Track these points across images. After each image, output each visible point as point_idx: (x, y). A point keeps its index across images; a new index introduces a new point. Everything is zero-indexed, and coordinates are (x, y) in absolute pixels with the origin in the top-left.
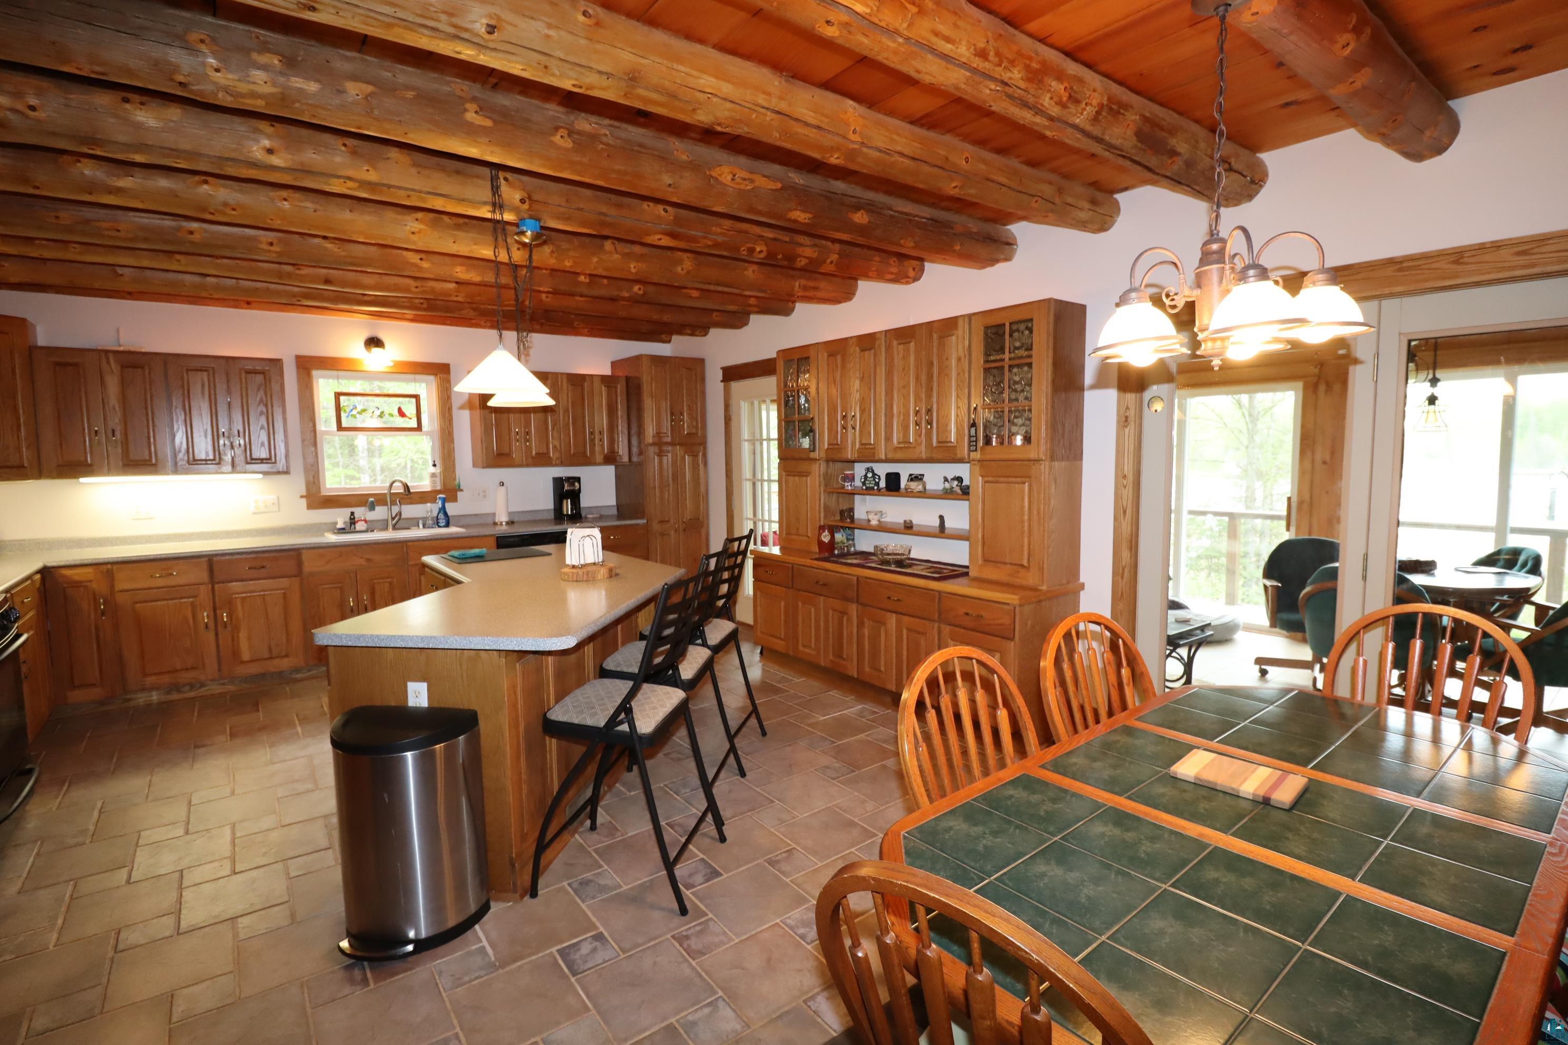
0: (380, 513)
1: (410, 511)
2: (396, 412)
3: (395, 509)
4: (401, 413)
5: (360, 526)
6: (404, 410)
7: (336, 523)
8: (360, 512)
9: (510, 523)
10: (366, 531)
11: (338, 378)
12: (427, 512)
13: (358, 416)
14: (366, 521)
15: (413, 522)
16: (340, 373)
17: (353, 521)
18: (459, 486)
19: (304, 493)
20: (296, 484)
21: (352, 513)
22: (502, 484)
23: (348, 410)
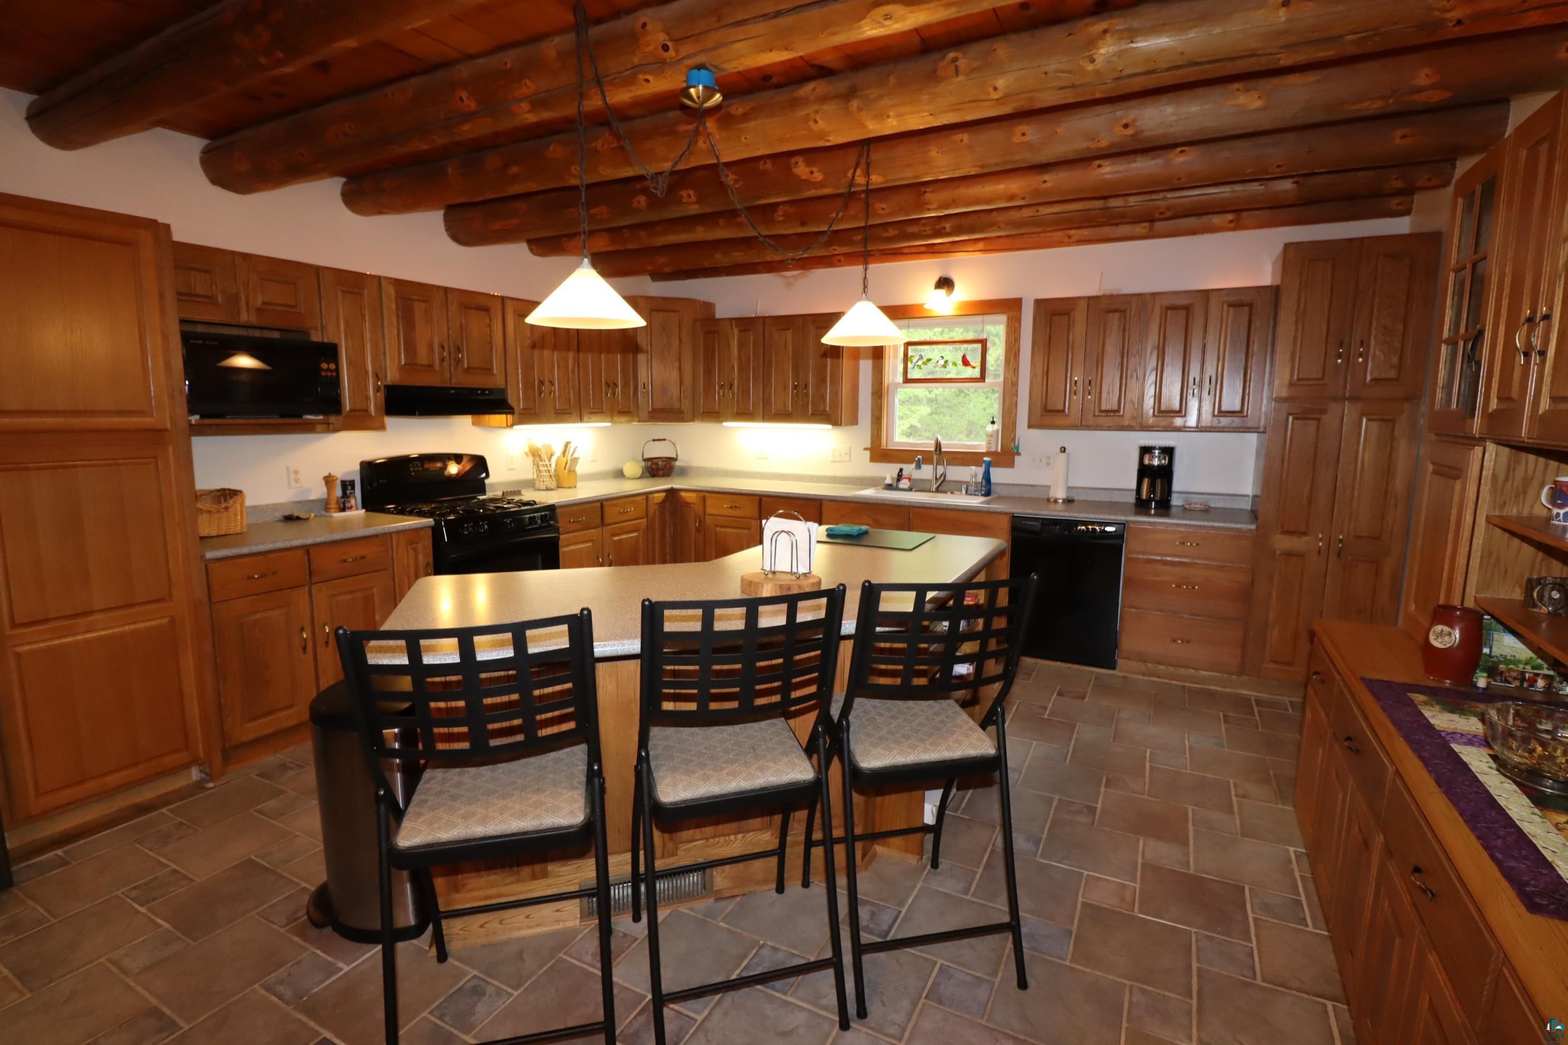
0: (927, 472)
1: (957, 473)
2: (960, 362)
3: (940, 469)
4: (966, 362)
5: (904, 484)
6: (969, 358)
7: (885, 479)
8: (909, 469)
9: (1069, 501)
10: (910, 489)
11: (909, 327)
12: (972, 476)
13: (922, 366)
14: (910, 479)
15: (956, 486)
16: (912, 321)
17: (900, 477)
18: (1017, 448)
19: (869, 446)
20: (860, 436)
21: (901, 470)
22: (1063, 450)
23: (915, 360)
